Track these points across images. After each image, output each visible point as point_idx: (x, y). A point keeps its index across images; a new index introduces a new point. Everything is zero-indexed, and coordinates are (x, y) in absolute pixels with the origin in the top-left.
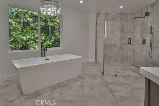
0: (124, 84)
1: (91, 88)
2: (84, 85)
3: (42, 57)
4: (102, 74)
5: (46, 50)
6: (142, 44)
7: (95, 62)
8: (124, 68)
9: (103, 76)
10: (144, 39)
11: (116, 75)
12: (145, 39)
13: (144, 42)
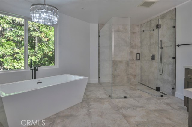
0: (137, 107)
1: (101, 115)
2: (90, 112)
3: (32, 80)
4: (110, 97)
5: (38, 70)
6: (151, 60)
7: (98, 83)
8: (132, 88)
9: (111, 99)
10: (152, 55)
11: (125, 97)
12: (154, 54)
13: (153, 58)
